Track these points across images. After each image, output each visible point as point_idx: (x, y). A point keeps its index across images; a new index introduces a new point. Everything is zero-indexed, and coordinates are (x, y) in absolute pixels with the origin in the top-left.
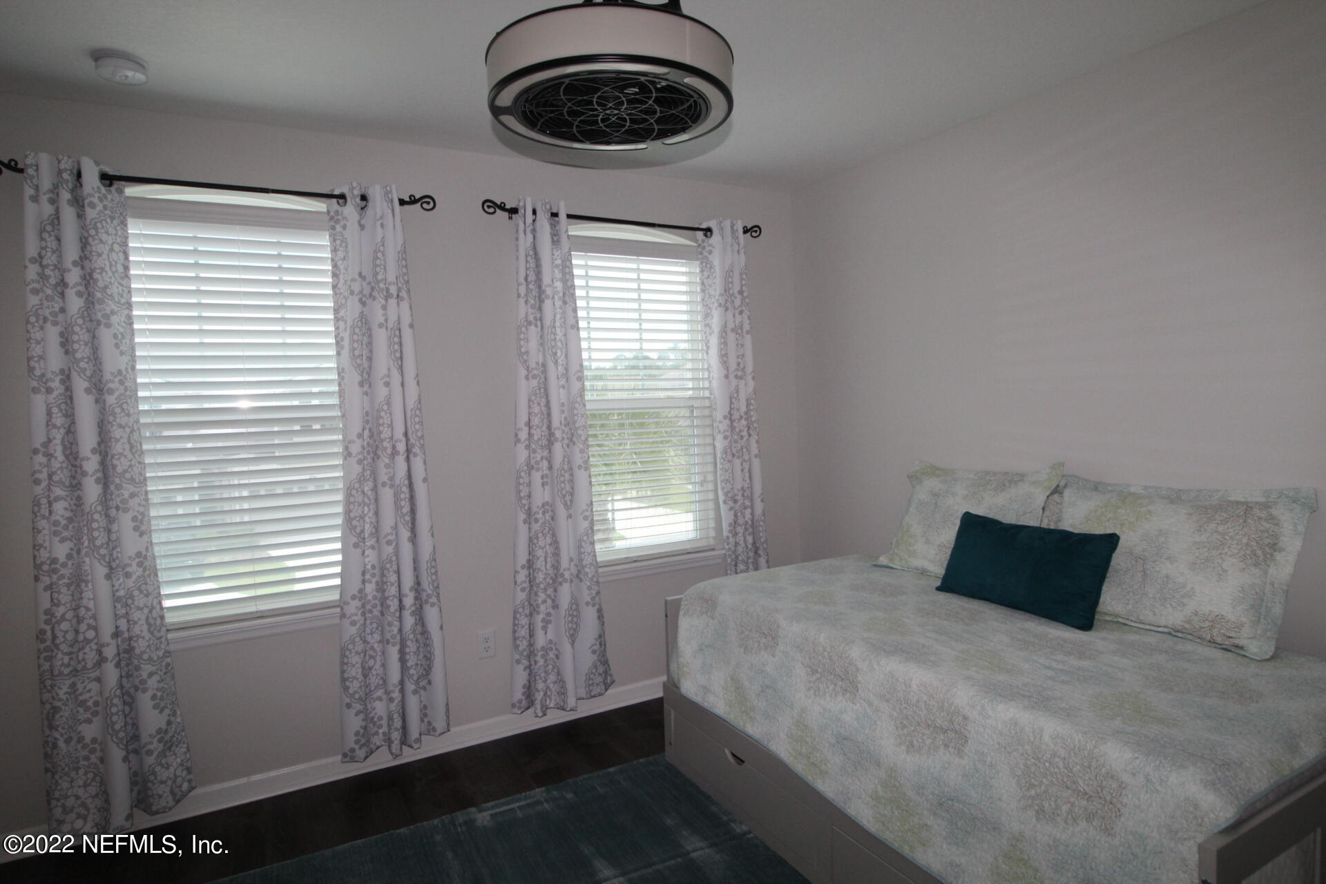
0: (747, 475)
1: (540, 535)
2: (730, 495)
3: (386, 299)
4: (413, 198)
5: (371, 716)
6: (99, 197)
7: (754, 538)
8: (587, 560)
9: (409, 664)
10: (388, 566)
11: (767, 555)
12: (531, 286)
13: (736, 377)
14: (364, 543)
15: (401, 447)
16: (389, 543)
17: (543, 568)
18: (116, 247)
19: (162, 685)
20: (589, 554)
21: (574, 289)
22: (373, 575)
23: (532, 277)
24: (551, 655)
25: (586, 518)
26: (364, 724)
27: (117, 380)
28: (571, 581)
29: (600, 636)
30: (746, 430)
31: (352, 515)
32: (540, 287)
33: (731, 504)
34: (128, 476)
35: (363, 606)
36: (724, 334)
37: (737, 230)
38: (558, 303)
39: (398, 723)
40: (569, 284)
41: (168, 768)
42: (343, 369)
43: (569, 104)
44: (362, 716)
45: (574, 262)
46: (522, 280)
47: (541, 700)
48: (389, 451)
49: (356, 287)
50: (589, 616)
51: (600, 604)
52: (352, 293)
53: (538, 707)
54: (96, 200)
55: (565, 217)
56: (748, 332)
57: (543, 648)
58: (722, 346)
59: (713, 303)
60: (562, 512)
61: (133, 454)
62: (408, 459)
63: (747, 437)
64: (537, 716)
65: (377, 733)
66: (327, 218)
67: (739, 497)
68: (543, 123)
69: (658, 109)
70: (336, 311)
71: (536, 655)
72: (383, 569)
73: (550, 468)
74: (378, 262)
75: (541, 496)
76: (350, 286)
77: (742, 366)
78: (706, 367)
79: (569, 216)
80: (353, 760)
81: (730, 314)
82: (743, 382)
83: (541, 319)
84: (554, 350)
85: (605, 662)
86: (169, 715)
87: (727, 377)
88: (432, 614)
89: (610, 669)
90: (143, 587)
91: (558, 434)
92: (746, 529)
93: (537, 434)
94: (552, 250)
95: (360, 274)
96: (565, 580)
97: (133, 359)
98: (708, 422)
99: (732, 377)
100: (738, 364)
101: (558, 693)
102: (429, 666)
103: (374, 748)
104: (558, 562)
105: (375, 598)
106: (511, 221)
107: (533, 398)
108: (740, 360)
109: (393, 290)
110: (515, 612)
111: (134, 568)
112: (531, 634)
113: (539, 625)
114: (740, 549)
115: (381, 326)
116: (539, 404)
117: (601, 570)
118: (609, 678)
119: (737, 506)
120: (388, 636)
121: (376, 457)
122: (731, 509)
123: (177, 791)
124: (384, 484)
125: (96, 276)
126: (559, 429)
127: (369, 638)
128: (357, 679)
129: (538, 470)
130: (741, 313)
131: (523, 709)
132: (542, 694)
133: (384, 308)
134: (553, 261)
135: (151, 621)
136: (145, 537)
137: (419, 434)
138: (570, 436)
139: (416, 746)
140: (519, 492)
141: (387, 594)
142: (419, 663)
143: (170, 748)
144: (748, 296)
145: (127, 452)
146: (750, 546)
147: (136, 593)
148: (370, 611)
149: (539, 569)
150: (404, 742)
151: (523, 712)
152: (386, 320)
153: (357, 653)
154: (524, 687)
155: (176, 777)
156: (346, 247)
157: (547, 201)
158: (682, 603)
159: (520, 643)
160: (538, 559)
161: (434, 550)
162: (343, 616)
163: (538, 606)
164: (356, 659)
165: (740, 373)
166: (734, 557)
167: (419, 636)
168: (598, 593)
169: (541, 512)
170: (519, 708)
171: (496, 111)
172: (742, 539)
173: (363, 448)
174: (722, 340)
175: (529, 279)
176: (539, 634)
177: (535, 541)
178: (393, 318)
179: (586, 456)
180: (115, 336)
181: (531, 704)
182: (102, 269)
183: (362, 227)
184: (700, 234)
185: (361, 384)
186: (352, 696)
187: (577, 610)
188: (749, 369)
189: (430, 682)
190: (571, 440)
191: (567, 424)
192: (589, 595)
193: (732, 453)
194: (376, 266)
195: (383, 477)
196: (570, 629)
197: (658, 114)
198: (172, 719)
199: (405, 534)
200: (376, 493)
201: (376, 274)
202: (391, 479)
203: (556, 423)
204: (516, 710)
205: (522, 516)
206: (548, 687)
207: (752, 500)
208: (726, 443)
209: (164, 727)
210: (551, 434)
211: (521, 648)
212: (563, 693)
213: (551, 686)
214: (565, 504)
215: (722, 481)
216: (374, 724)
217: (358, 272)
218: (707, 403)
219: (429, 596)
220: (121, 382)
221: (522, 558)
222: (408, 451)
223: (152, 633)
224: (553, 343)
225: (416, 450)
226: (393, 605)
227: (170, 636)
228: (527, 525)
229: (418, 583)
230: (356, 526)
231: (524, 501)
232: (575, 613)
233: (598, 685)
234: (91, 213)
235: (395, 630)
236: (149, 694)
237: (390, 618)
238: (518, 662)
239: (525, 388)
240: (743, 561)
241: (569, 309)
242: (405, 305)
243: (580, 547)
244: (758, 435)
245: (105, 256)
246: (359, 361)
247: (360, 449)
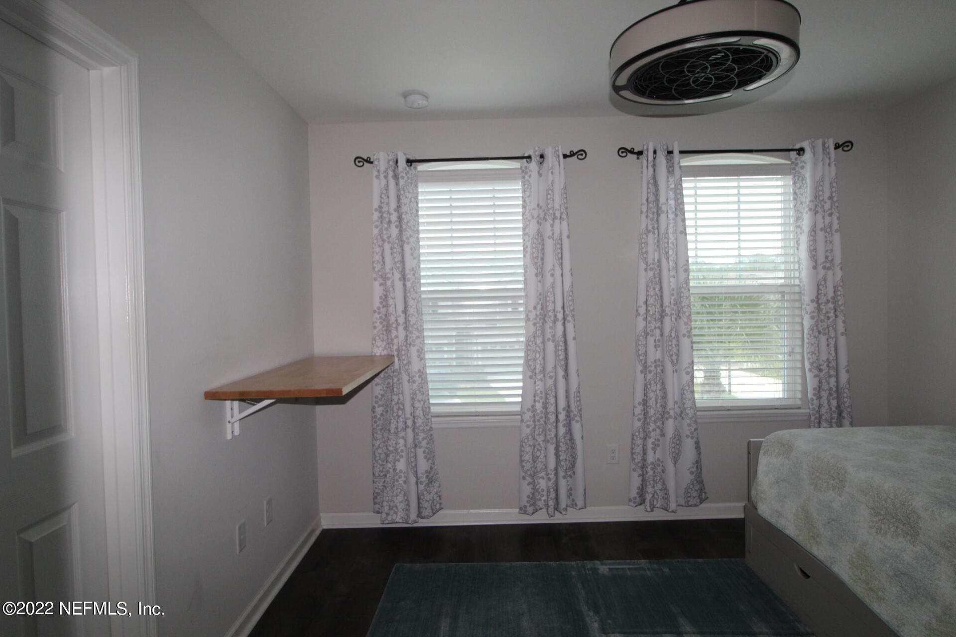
0: (833, 349)
1: (652, 382)
2: (815, 365)
3: (553, 220)
4: (572, 153)
5: (537, 487)
6: (406, 173)
7: (838, 403)
8: (688, 404)
9: (561, 458)
10: (550, 392)
11: (852, 418)
12: (651, 205)
13: (824, 268)
14: (535, 376)
15: (560, 316)
16: (551, 377)
17: (654, 406)
18: (413, 199)
19: (428, 446)
20: (689, 400)
21: (684, 205)
22: (541, 398)
23: (651, 198)
24: (659, 469)
25: (688, 373)
26: (532, 491)
27: (412, 273)
28: (676, 418)
29: (697, 462)
30: (832, 312)
31: (529, 358)
32: (658, 205)
33: (816, 372)
34: (415, 326)
35: (534, 416)
36: (813, 233)
37: (828, 147)
38: (671, 216)
39: (553, 495)
40: (679, 201)
41: (430, 493)
42: (527, 266)
43: (667, 76)
44: (531, 486)
45: (684, 185)
46: (644, 201)
47: (650, 500)
48: (552, 318)
49: (535, 214)
50: (689, 445)
51: (697, 438)
52: (533, 217)
53: (648, 504)
54: (404, 175)
55: (678, 153)
56: (837, 231)
57: (652, 463)
58: (811, 243)
59: (804, 209)
60: (669, 367)
61: (418, 315)
62: (564, 324)
63: (834, 318)
64: (647, 511)
65: (540, 500)
66: (520, 171)
67: (824, 367)
68: (650, 91)
69: (736, 66)
70: (524, 229)
71: (647, 467)
72: (546, 394)
73: (662, 335)
74: (549, 197)
75: (654, 354)
76: (532, 213)
77: (830, 258)
78: (796, 260)
79: (681, 152)
80: (525, 513)
81: (819, 216)
82: (830, 273)
83: (658, 228)
84: (667, 250)
85: (701, 482)
86: (431, 464)
87: (815, 268)
88: (576, 427)
89: (704, 488)
90: (421, 389)
91: (668, 310)
92: (830, 394)
93: (652, 310)
94: (668, 178)
95: (538, 205)
96: (671, 417)
97: (419, 261)
98: (797, 304)
99: (820, 268)
100: (827, 257)
101: (663, 498)
102: (574, 461)
103: (538, 508)
104: (666, 403)
105: (542, 412)
106: (638, 160)
107: (650, 284)
108: (828, 254)
109: (558, 214)
110: (633, 435)
111: (417, 378)
112: (645, 452)
113: (650, 446)
114: (823, 410)
115: (549, 237)
116: (654, 289)
117: (698, 413)
118: (703, 494)
119: (822, 375)
120: (548, 437)
121: (544, 322)
122: (815, 376)
123: (434, 507)
124: (549, 340)
125: (403, 216)
126: (669, 307)
127: (537, 437)
128: (530, 462)
129: (652, 335)
130: (831, 215)
131: (637, 504)
132: (651, 495)
133: (552, 226)
134: (668, 186)
135: (424, 409)
136: (423, 361)
137: (571, 308)
138: (677, 312)
139: (564, 513)
140: (638, 350)
141: (548, 411)
142: (568, 459)
143: (431, 482)
144: (837, 201)
145: (415, 314)
146: (834, 409)
147: (418, 392)
148: (539, 421)
149: (651, 406)
150: (556, 508)
151: (636, 506)
152: (553, 234)
153: (530, 446)
154: (638, 488)
155: (434, 500)
156: (531, 188)
157: (664, 143)
158: (763, 444)
159: (636, 457)
160: (651, 399)
161: (579, 385)
162: (522, 421)
163: (650, 432)
164: (528, 449)
165: (828, 265)
166: (817, 415)
167: (568, 441)
168: (696, 430)
169: (653, 366)
170: (634, 503)
171: (616, 89)
172: (826, 402)
173: (536, 315)
174: (812, 238)
175: (649, 200)
176: (650, 452)
177: (649, 386)
178: (557, 232)
179: (689, 327)
180: (411, 249)
181: (642, 502)
182: (406, 212)
183: (540, 175)
184: (793, 154)
185: (537, 275)
186: (526, 472)
187: (679, 440)
188: (838, 260)
189: (574, 473)
190: (678, 315)
191: (675, 304)
192: (689, 430)
193: (817, 330)
194: (547, 199)
195: (548, 335)
196: (673, 452)
197: (737, 70)
198: (433, 466)
199: (561, 373)
200: (544, 346)
201: (547, 204)
202: (554, 336)
203: (666, 302)
204: (631, 504)
205: (640, 368)
206: (655, 492)
207: (837, 371)
208: (813, 322)
209: (429, 470)
210: (663, 311)
211: (636, 461)
212: (666, 498)
213: (658, 491)
214: (672, 362)
215: (808, 353)
216: (539, 493)
217: (536, 204)
218: (797, 289)
219: (575, 416)
220: (414, 275)
221: (639, 397)
222: (564, 319)
223: (424, 416)
224: (666, 245)
225: (569, 318)
226: (552, 418)
227: (433, 419)
228: (643, 375)
229: (569, 407)
230: (531, 365)
231: (641, 357)
232: (678, 442)
233: (694, 498)
234: (402, 182)
235: (553, 435)
236: (422, 450)
237: (550, 426)
238: (634, 470)
239: (644, 277)
240: (826, 420)
241: (679, 219)
242: (565, 223)
243: (683, 394)
244: (844, 316)
245: (408, 205)
246: (536, 260)
247: (535, 317)
